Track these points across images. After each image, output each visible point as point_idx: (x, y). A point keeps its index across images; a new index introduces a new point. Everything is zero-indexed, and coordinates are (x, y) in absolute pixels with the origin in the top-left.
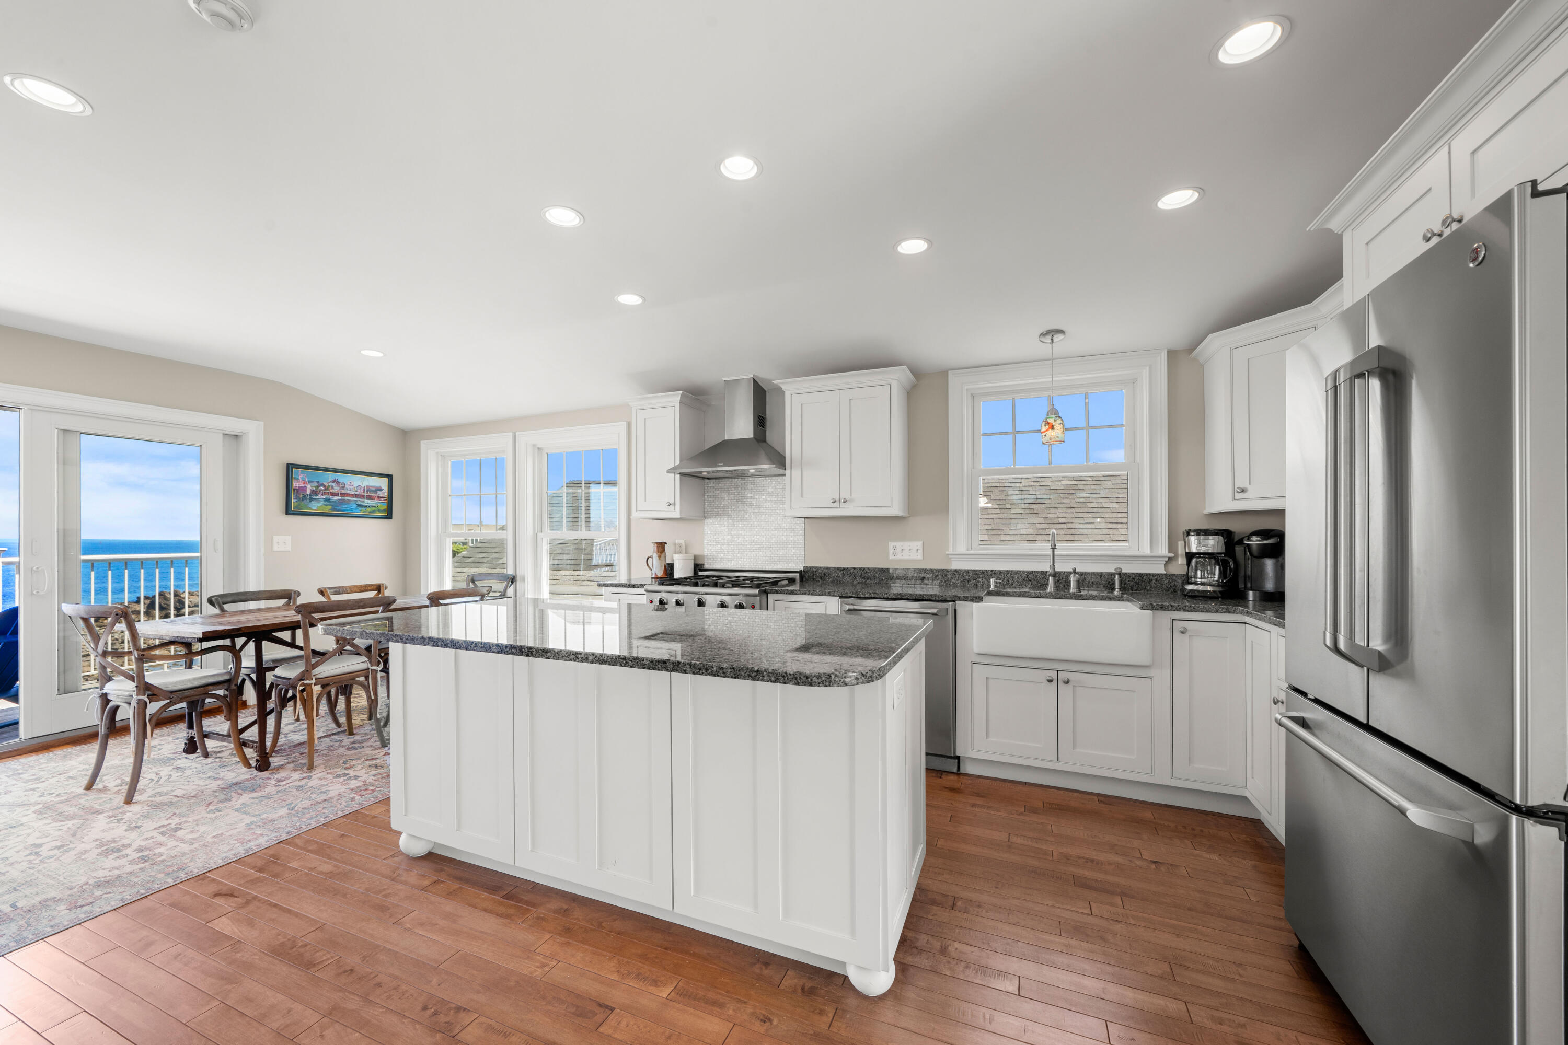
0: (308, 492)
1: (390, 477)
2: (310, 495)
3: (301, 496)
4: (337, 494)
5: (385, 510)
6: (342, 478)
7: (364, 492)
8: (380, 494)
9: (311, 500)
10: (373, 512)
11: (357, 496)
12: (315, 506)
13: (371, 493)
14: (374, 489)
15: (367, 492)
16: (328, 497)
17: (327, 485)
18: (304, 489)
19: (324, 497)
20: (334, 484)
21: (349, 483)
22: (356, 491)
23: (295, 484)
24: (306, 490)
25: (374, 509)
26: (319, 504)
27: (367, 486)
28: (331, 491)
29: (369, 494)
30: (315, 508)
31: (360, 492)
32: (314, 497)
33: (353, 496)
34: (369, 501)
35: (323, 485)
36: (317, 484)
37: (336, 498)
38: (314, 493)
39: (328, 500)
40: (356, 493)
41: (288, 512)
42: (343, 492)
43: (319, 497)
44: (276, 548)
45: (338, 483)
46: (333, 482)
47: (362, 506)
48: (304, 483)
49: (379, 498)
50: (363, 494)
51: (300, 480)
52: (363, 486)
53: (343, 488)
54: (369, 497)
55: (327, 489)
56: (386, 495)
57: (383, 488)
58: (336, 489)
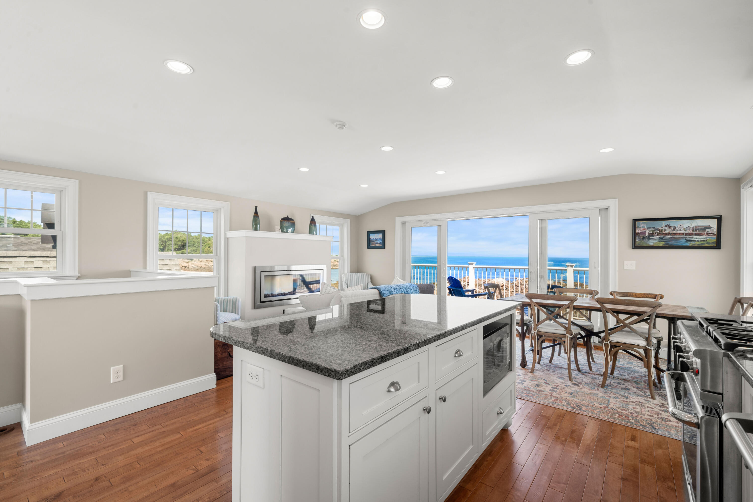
0: (647, 235)
1: (719, 219)
2: (648, 236)
3: (642, 237)
4: (669, 234)
5: (714, 243)
6: (672, 223)
7: (693, 231)
8: (708, 231)
9: (649, 239)
10: (702, 244)
11: (686, 234)
12: (651, 243)
13: (699, 231)
14: (703, 228)
15: (696, 230)
16: (662, 236)
17: (660, 229)
18: (644, 233)
19: (659, 236)
20: (666, 228)
21: (679, 226)
22: (685, 231)
23: (637, 231)
24: (645, 234)
25: (702, 242)
26: (655, 242)
27: (696, 227)
28: (664, 232)
29: (697, 232)
30: (652, 244)
31: (691, 231)
32: (651, 237)
33: (683, 234)
34: (698, 237)
35: (658, 229)
36: (653, 229)
37: (668, 237)
38: (652, 234)
39: (662, 238)
40: (686, 232)
41: (635, 247)
42: (674, 232)
43: (655, 237)
44: (626, 268)
45: (670, 227)
46: (666, 226)
47: (691, 241)
48: (644, 229)
49: (708, 234)
50: (692, 232)
51: (642, 228)
52: (692, 226)
53: (674, 229)
54: (696, 234)
55: (661, 232)
56: (715, 231)
57: (711, 226)
58: (668, 230)
